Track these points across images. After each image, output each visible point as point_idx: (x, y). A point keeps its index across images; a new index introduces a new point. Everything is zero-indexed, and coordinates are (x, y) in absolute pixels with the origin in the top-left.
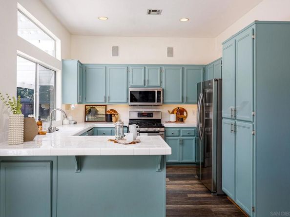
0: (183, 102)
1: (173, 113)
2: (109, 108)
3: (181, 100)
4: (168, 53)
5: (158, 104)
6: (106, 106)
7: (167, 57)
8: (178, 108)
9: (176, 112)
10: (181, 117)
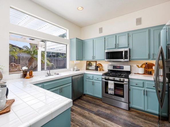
0: (149, 58)
1: (141, 67)
2: (98, 63)
3: (147, 57)
4: (137, 22)
5: (126, 60)
6: (96, 61)
7: (136, 26)
8: (146, 63)
9: (144, 66)
10: (150, 70)
